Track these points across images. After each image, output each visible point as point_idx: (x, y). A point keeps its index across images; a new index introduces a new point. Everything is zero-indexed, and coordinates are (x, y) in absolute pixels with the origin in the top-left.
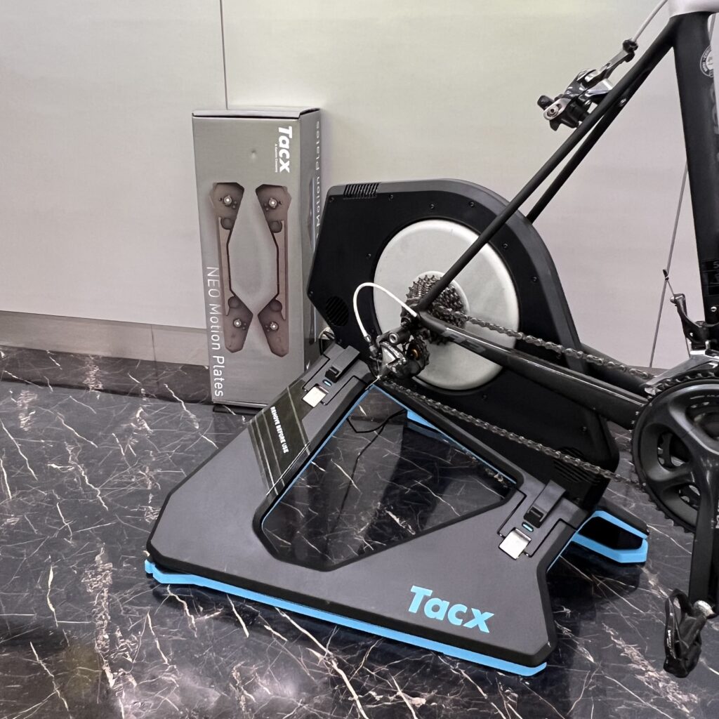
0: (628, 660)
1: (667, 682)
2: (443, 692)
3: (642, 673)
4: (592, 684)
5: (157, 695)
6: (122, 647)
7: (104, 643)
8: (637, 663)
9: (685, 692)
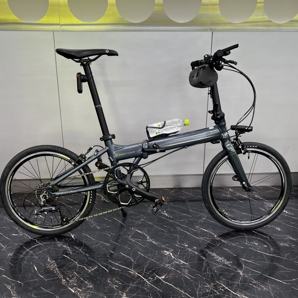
0: (214, 257)
1: (224, 260)
2: (169, 274)
3: (218, 259)
4: (206, 264)
5: (89, 291)
6: (71, 282)
7: (64, 282)
8: (216, 257)
9: (229, 261)
